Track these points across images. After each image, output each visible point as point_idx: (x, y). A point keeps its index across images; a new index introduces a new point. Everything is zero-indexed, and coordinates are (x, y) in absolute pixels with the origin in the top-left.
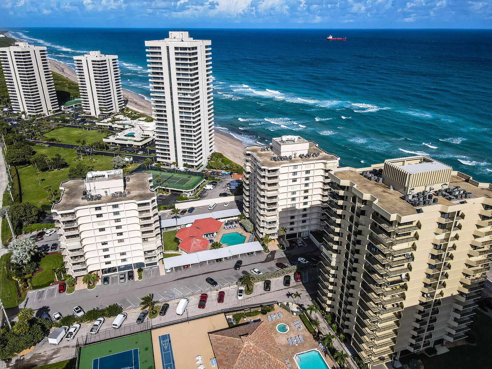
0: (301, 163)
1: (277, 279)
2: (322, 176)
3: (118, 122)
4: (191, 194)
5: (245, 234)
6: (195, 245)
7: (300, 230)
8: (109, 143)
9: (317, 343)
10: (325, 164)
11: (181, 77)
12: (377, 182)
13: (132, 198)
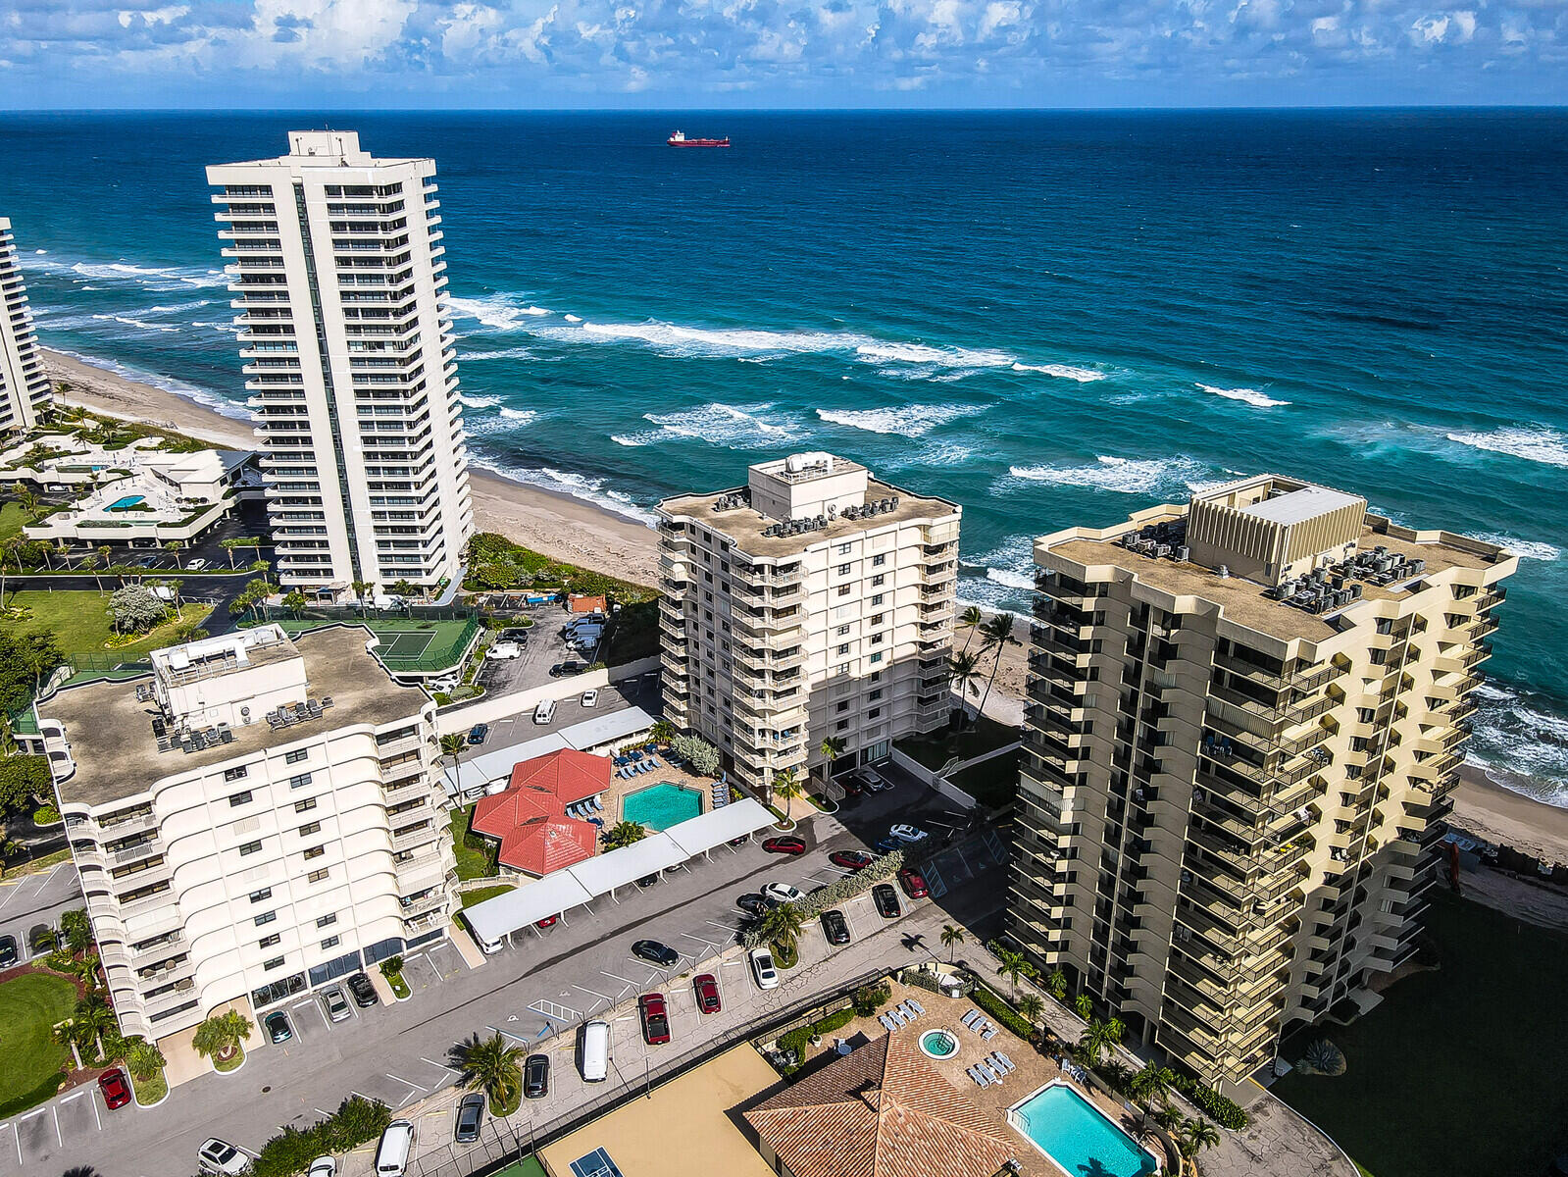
0: (862, 535)
1: (855, 900)
2: (917, 566)
3: (55, 462)
4: (453, 682)
5: (692, 782)
6: (557, 845)
7: (865, 742)
8: (55, 541)
9: (1052, 1063)
10: (925, 528)
11: (356, 287)
12: (1173, 560)
13: (348, 719)
